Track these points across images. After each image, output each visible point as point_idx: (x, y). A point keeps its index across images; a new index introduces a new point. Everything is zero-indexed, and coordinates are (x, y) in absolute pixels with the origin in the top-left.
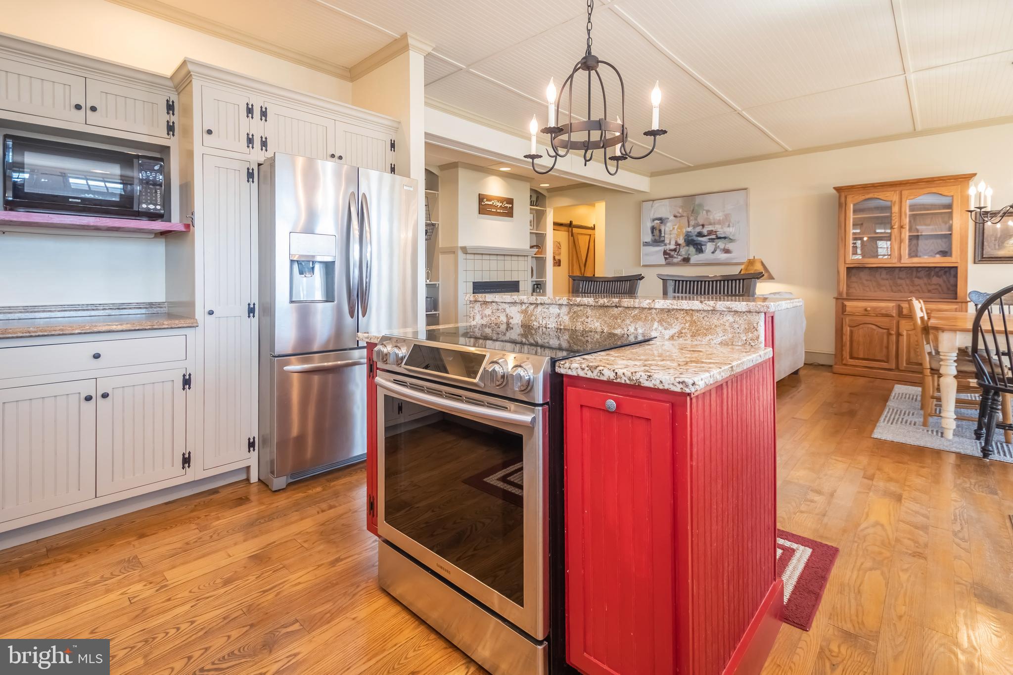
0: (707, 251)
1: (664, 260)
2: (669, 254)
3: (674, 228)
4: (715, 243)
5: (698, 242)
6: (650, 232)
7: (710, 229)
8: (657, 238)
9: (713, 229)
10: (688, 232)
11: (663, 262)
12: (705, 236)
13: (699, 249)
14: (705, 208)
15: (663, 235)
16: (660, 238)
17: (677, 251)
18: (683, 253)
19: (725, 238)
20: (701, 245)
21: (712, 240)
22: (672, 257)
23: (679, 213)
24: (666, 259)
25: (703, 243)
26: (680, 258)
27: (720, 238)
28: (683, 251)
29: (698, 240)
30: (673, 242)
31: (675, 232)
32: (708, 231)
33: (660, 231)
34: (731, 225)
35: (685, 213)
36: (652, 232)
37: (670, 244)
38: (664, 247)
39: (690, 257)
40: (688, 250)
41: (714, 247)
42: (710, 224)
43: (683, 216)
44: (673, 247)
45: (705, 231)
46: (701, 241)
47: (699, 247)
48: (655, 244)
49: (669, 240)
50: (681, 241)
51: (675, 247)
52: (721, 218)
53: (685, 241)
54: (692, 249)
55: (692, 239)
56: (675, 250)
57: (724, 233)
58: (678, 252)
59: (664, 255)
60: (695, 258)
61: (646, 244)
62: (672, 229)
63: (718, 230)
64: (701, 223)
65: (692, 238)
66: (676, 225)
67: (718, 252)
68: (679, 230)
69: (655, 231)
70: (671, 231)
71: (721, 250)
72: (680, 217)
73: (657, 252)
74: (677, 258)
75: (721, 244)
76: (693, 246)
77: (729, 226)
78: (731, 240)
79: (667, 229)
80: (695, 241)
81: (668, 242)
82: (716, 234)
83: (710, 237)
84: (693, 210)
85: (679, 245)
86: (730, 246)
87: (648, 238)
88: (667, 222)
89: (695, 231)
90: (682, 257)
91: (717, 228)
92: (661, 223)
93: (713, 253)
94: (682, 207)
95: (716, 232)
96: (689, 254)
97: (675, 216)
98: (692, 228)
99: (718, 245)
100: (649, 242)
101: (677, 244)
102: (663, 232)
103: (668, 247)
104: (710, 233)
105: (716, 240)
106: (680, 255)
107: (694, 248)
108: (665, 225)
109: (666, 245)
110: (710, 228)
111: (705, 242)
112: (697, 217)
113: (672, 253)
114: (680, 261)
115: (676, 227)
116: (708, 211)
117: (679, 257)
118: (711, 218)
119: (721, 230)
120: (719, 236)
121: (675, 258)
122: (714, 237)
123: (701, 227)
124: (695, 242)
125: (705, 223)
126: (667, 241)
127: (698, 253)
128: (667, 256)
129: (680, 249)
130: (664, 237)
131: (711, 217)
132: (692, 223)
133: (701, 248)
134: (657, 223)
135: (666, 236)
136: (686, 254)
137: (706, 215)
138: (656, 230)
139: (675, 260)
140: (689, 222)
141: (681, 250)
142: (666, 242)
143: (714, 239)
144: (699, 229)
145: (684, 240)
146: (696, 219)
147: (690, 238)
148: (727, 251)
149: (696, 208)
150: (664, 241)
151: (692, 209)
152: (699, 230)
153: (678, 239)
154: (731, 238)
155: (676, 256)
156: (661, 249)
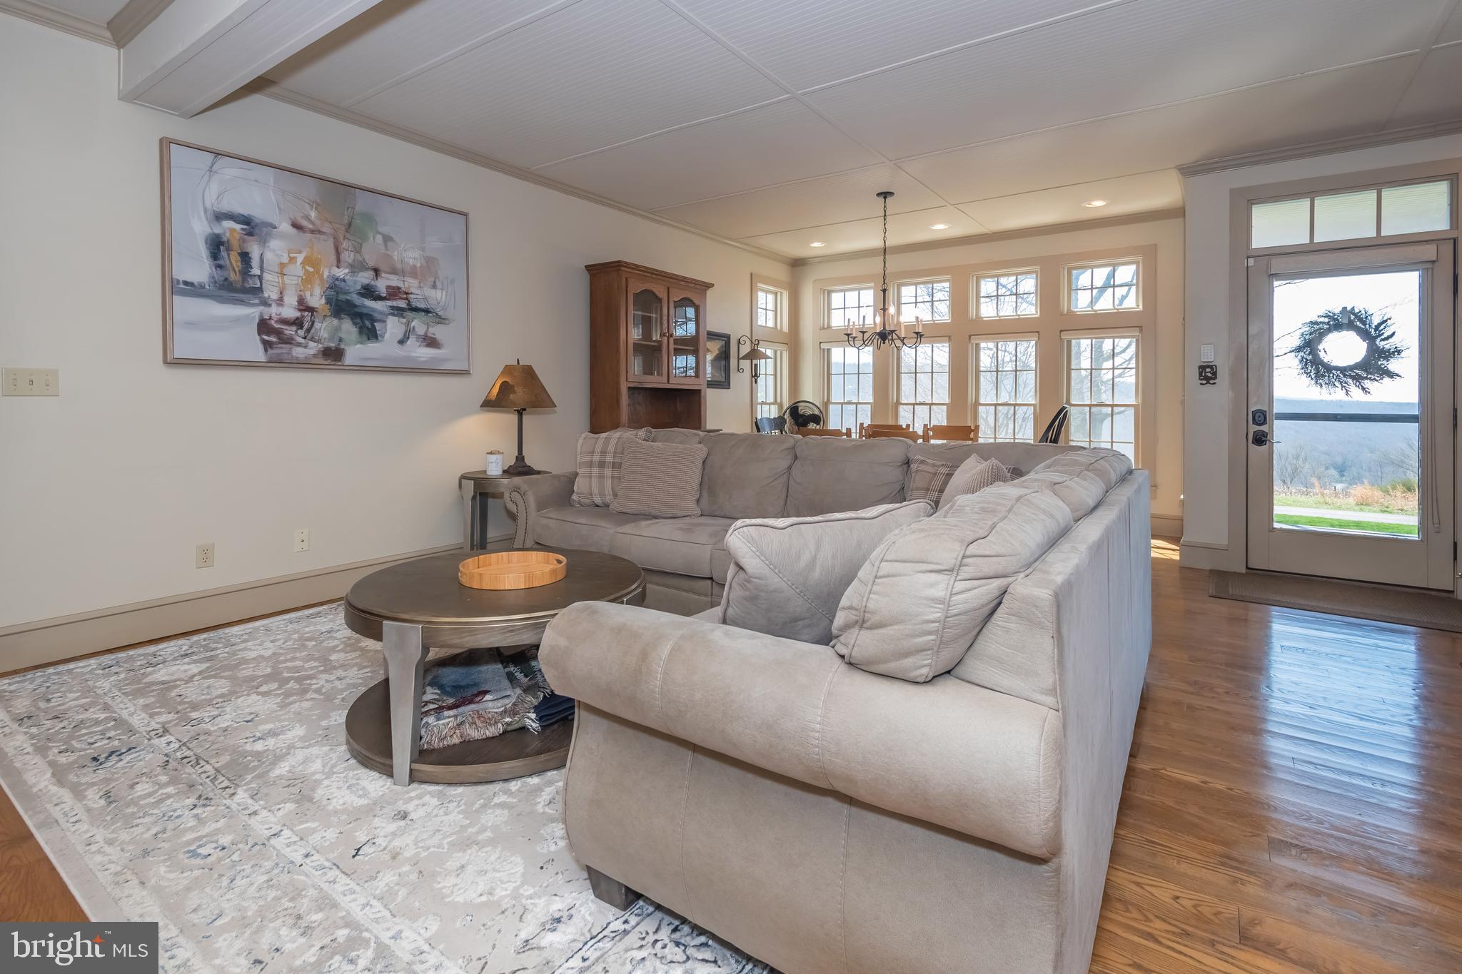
0: (387, 336)
1: (261, 347)
2: (278, 333)
3: (292, 260)
4: (404, 321)
5: (365, 311)
6: (204, 252)
7: (394, 284)
8: (234, 277)
9: (400, 284)
10: (337, 279)
11: (258, 354)
12: (380, 298)
13: (369, 331)
14: (380, 229)
15: (256, 271)
16: (244, 280)
17: (306, 327)
18: (324, 334)
19: (427, 311)
20: (373, 320)
21: (398, 312)
22: (289, 341)
23: (307, 218)
24: (267, 345)
25: (376, 315)
26: (313, 348)
27: (416, 310)
28: (324, 328)
29: (364, 306)
30: (290, 299)
31: (297, 270)
32: (388, 287)
33: (245, 257)
34: (438, 284)
35: (327, 225)
36: (215, 255)
37: (280, 301)
38: (262, 308)
39: (342, 346)
40: (338, 329)
41: (403, 328)
42: (394, 272)
43: (320, 232)
44: (290, 312)
45: (381, 285)
46: (374, 310)
47: (368, 323)
48: (225, 294)
49: (276, 290)
50: (316, 299)
51: (298, 314)
52: (419, 265)
53: (329, 301)
54: (348, 328)
55: (348, 301)
56: (298, 323)
57: (425, 299)
58: (308, 330)
59: (260, 333)
60: (356, 351)
61: (192, 289)
62: (285, 259)
63: (412, 290)
64: (371, 264)
65: (349, 298)
66: (300, 252)
67: (412, 341)
68: (311, 270)
69: (224, 254)
70: (282, 265)
71: (418, 337)
72: (312, 232)
73: (237, 320)
74: (306, 347)
75: (419, 324)
76: (352, 319)
77: (434, 286)
78: (440, 320)
79: (269, 256)
80: (356, 306)
81: (274, 296)
82: (407, 299)
83: (395, 303)
84: (350, 225)
85: (312, 310)
86: (438, 331)
87: (198, 269)
88: (268, 234)
89: (355, 282)
90: (320, 346)
91: (410, 284)
92: (250, 234)
93: (401, 342)
94: (317, 206)
95: (407, 293)
96: (340, 340)
97: (296, 226)
98: (347, 271)
99: (413, 324)
100: (202, 286)
101: (303, 306)
102: (255, 263)
103: (274, 310)
104: (394, 293)
105: (410, 314)
106: (312, 339)
107: (355, 324)
108: (263, 242)
109: (265, 303)
110: (394, 281)
111: (381, 313)
112: (361, 245)
113: (290, 331)
114: (315, 356)
115: (300, 258)
116: (387, 239)
117: (312, 344)
118: (396, 258)
119: (421, 293)
120: (415, 304)
121: (299, 345)
122: (402, 304)
123: (371, 274)
124: (357, 310)
125: (382, 267)
126: (271, 293)
127: (365, 338)
128: (273, 339)
129: (313, 323)
130: (260, 277)
131: (395, 256)
132: (348, 257)
133: (374, 327)
134: (232, 230)
135: (267, 276)
136: (331, 339)
137: (382, 248)
138: (228, 249)
139: (299, 352)
140: (338, 253)
141: (317, 325)
142: (266, 295)
143: (402, 309)
144: (365, 278)
145: (323, 301)
146: (358, 250)
147: (342, 297)
148: (431, 342)
149: (357, 221)
150: (260, 290)
151: (346, 221)
152: (366, 281)
153: (308, 294)
154: (440, 313)
155: (302, 341)
156: (252, 312)
